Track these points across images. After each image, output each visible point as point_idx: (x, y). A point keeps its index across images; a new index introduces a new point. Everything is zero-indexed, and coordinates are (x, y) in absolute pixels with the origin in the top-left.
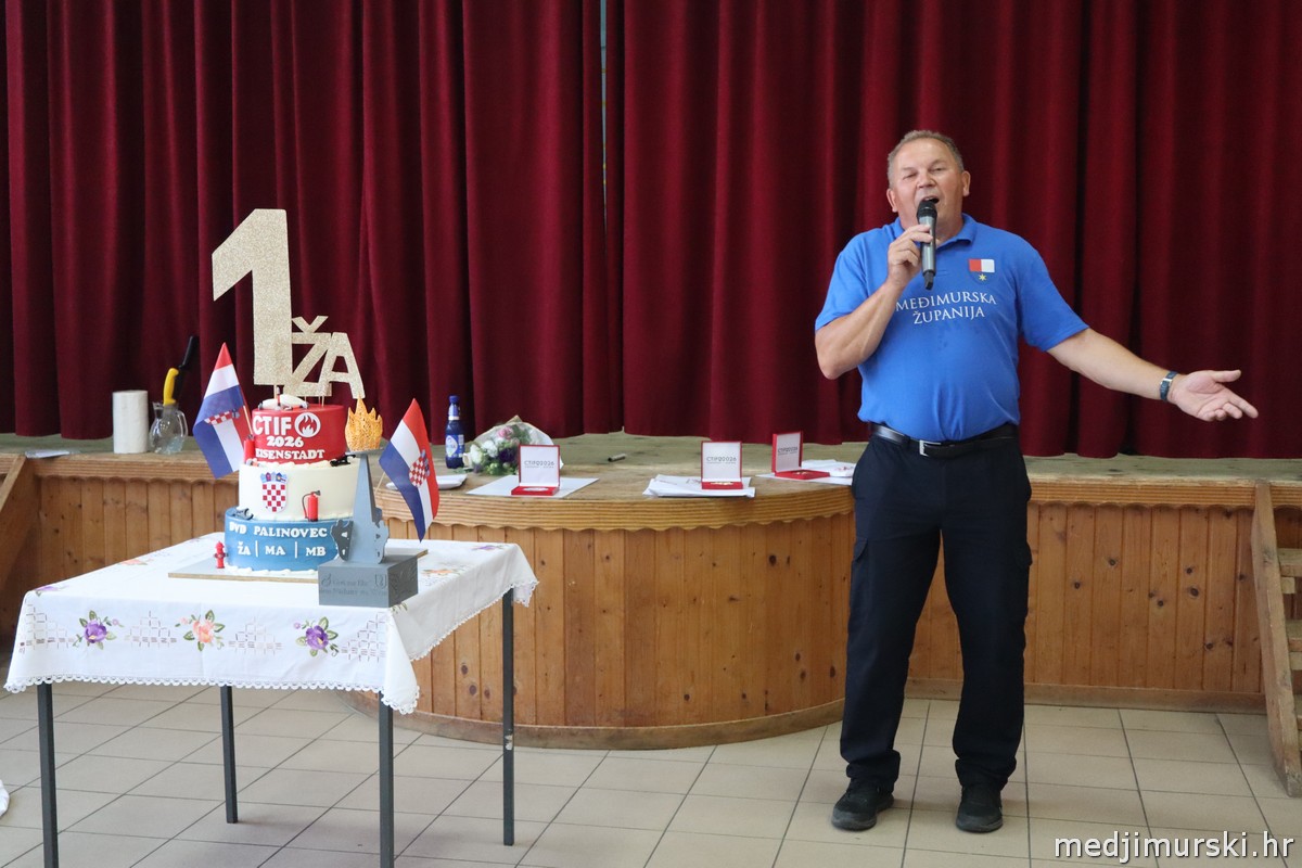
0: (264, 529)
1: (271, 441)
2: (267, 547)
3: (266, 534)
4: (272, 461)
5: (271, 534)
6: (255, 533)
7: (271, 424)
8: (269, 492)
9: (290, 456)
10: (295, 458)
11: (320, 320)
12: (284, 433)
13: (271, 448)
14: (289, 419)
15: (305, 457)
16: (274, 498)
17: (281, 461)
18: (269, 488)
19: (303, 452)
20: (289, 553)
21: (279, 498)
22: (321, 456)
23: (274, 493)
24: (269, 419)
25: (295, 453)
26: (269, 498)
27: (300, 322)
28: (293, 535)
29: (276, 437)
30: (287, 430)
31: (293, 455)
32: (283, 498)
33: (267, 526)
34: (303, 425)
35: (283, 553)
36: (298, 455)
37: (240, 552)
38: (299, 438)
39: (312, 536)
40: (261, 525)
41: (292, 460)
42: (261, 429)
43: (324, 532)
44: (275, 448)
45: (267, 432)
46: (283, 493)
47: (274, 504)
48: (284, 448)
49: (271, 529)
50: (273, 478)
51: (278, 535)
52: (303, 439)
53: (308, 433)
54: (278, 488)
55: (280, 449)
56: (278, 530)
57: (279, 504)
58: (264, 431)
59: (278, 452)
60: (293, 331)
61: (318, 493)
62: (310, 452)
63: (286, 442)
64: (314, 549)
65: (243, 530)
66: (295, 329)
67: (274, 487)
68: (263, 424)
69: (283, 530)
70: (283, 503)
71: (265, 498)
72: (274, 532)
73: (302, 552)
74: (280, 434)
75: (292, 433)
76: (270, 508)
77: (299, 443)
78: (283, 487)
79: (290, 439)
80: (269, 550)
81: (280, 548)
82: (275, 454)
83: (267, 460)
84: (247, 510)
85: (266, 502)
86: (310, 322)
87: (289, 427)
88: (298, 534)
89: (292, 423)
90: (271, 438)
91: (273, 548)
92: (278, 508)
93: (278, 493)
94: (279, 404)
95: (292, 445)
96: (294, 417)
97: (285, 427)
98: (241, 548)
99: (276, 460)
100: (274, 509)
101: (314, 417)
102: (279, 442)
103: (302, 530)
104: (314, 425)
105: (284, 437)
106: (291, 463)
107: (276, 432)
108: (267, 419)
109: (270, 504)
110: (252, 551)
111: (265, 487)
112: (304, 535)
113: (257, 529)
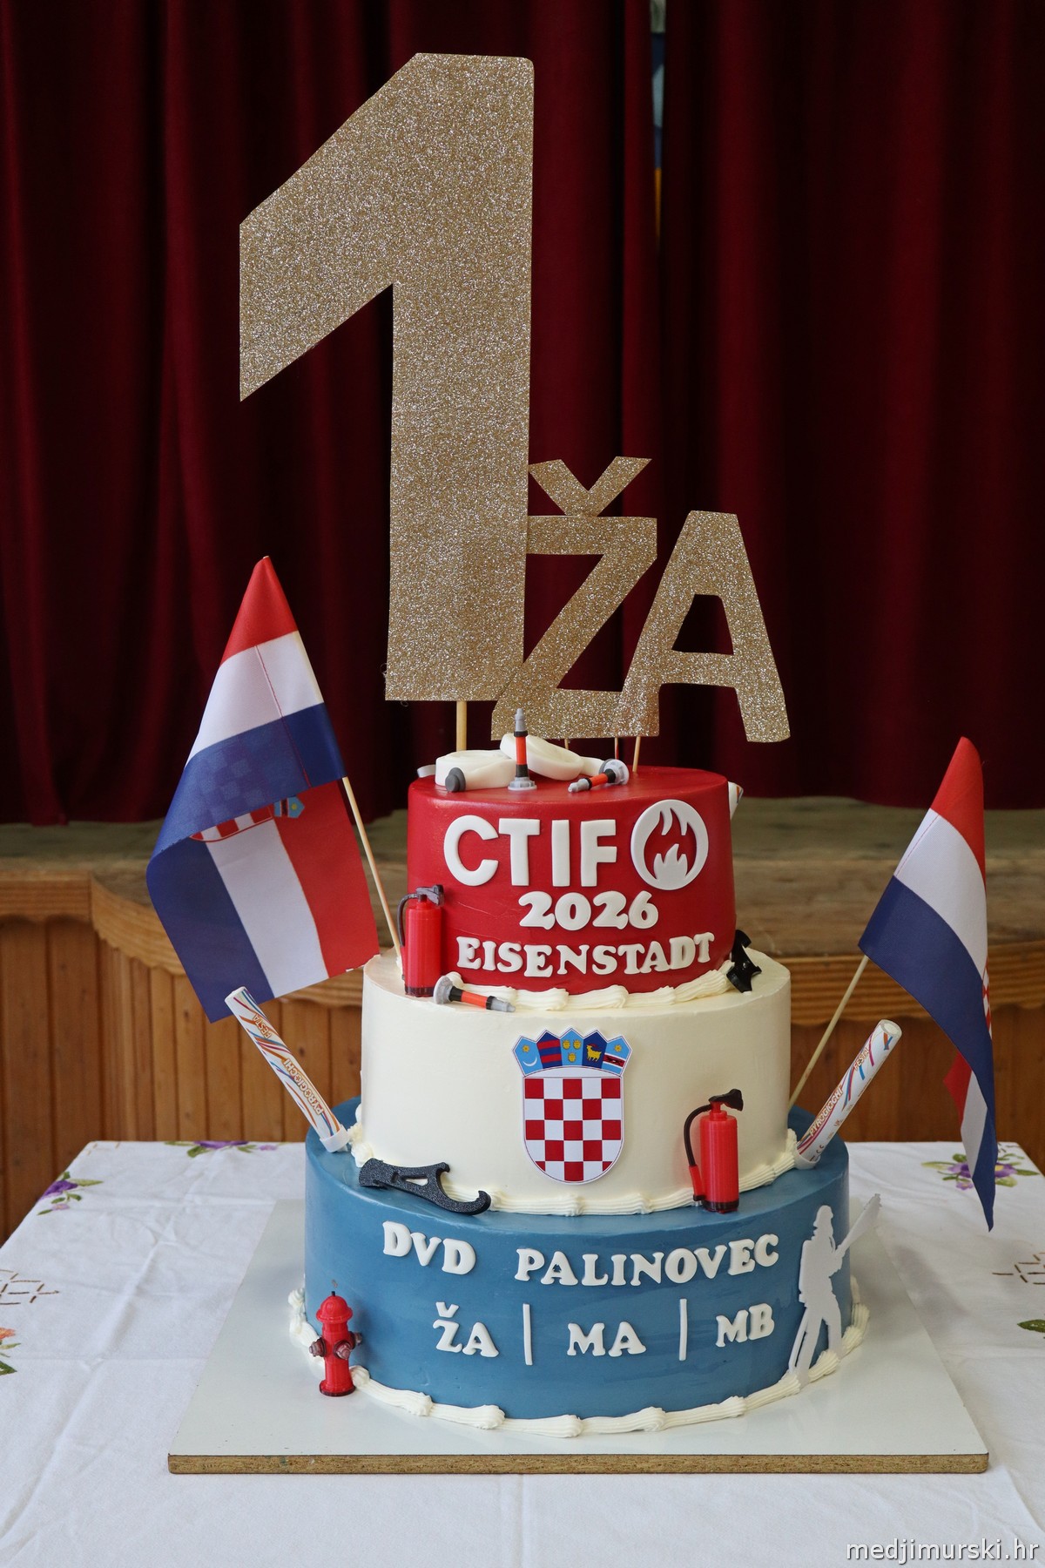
0: (559, 1258)
1: (537, 910)
2: (574, 1329)
3: (567, 1278)
4: (538, 985)
5: (589, 1279)
6: (521, 1275)
7: (539, 849)
8: (553, 1109)
9: (611, 965)
10: (631, 969)
11: (624, 470)
12: (589, 878)
13: (536, 935)
14: (608, 827)
15: (661, 966)
16: (573, 1130)
17: (576, 983)
18: (554, 1090)
19: (655, 946)
20: (659, 1342)
21: (592, 1130)
22: (704, 958)
23: (572, 1110)
24: (532, 826)
25: (631, 951)
26: (554, 1130)
27: (558, 478)
28: (673, 1275)
29: (556, 893)
30: (601, 867)
31: (622, 961)
32: (612, 1130)
33: (574, 1249)
34: (656, 845)
35: (635, 1347)
36: (641, 959)
37: (444, 1344)
38: (644, 896)
39: (734, 1270)
40: (546, 1245)
41: (618, 978)
42: (488, 868)
43: (770, 1249)
44: (556, 935)
45: (519, 876)
46: (611, 1110)
47: (573, 1151)
48: (591, 935)
49: (590, 1260)
50: (569, 1051)
51: (619, 1280)
52: (658, 897)
53: (673, 873)
54: (592, 1090)
55: (573, 939)
56: (618, 1260)
57: (593, 1151)
58: (503, 871)
59: (565, 953)
60: (533, 510)
61: (735, 1099)
62: (676, 943)
63: (596, 911)
64: (742, 1316)
65: (459, 1257)
66: (540, 502)
67: (572, 1088)
68: (499, 848)
69: (637, 1258)
70: (610, 1149)
71: (534, 1130)
72: (603, 1268)
73: (702, 1333)
74: (575, 885)
75: (619, 876)
76: (556, 1168)
77: (644, 913)
78: (611, 1088)
79: (612, 899)
80: (585, 1339)
81: (624, 1329)
82: (553, 960)
83: (518, 980)
84: (442, 1170)
85: (538, 1148)
86: (588, 478)
87: (610, 854)
88: (689, 1272)
89: (621, 840)
90: (539, 900)
91: (598, 1329)
92: (592, 1169)
93: (592, 1109)
94: (523, 770)
95: (621, 923)
96: (626, 816)
97: (594, 856)
98: (451, 1328)
99: (554, 982)
100: (574, 1173)
101: (690, 817)
102: (572, 913)
103: (702, 1252)
104: (688, 846)
105: (590, 893)
106: (616, 992)
107: (560, 877)
108: (520, 830)
109: (554, 1151)
110: (505, 1340)
111: (533, 1089)
112: (711, 1270)
113: (527, 1260)
